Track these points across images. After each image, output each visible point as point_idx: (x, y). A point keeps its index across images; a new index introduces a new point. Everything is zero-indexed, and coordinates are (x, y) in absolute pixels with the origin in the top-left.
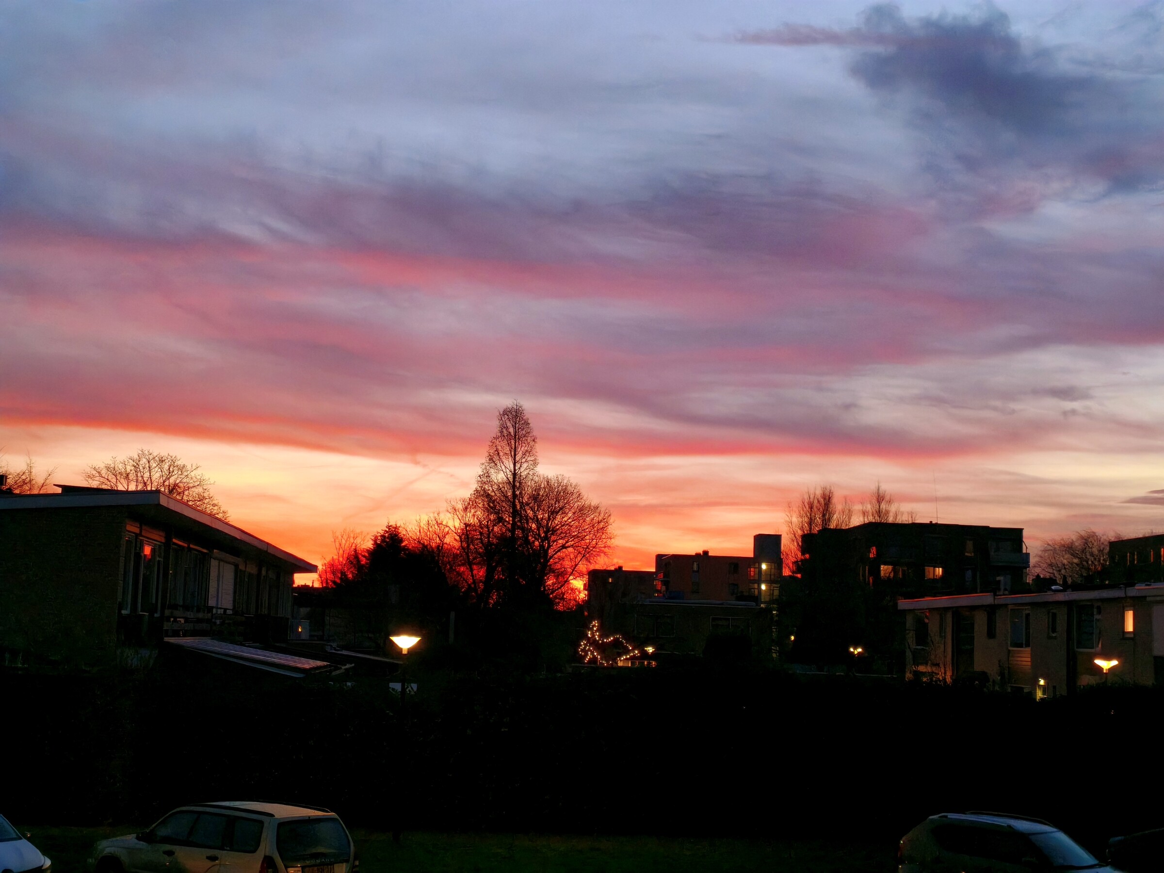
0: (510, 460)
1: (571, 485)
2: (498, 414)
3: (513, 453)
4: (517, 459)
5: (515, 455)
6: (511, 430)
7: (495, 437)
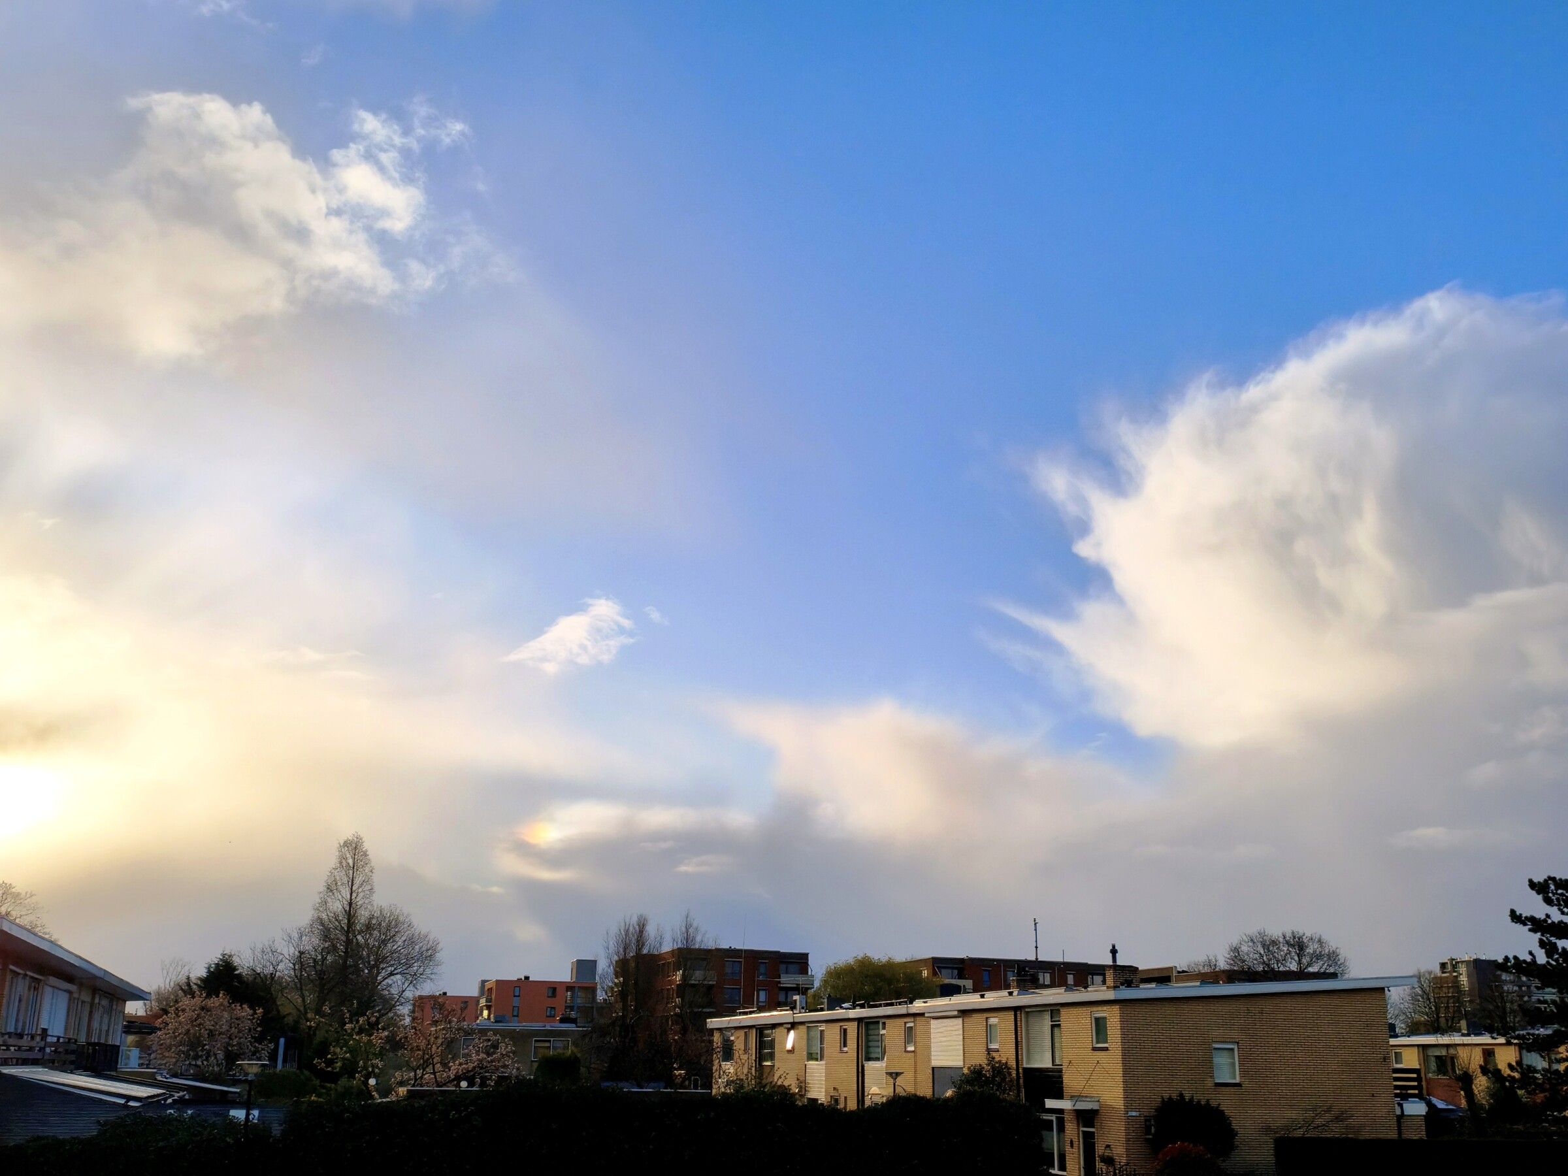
0: (347, 889)
1: (403, 915)
2: (338, 845)
3: (350, 883)
4: (354, 888)
5: (352, 886)
6: (351, 861)
7: (334, 867)
